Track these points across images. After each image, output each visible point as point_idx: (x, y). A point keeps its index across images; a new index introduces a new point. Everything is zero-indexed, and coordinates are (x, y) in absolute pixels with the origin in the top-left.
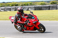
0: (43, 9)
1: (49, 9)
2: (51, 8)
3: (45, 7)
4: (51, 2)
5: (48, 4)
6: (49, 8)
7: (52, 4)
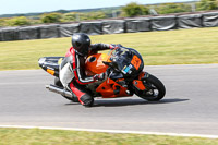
0: (21, 36)
1: (39, 37)
2: (43, 35)
3: (27, 31)
4: (43, 17)
5: (36, 23)
6: (38, 34)
7: (45, 22)
